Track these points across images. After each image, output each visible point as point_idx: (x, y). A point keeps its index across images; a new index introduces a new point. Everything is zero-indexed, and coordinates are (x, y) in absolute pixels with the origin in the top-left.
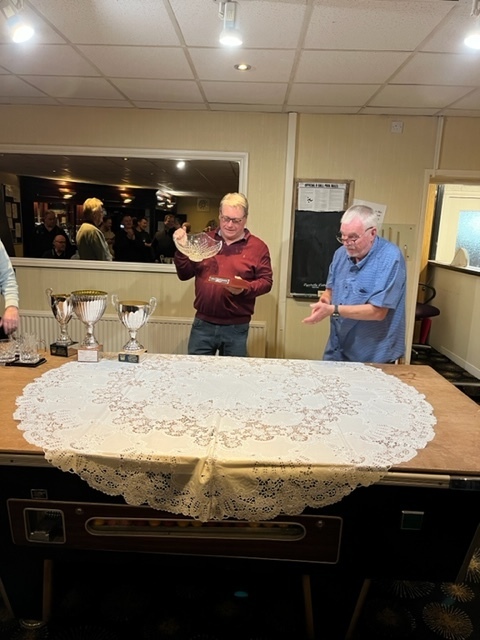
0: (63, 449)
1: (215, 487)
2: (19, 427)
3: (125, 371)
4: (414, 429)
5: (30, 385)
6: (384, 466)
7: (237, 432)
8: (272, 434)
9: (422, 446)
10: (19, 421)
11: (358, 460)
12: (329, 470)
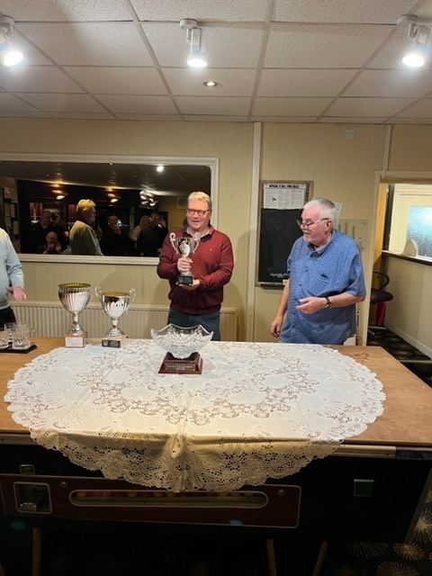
0: (47, 428)
1: (185, 461)
2: (10, 408)
3: (107, 355)
4: (365, 406)
5: (21, 370)
6: (337, 439)
7: (205, 410)
8: (237, 411)
9: (372, 420)
10: (9, 403)
11: (314, 434)
12: (287, 443)
